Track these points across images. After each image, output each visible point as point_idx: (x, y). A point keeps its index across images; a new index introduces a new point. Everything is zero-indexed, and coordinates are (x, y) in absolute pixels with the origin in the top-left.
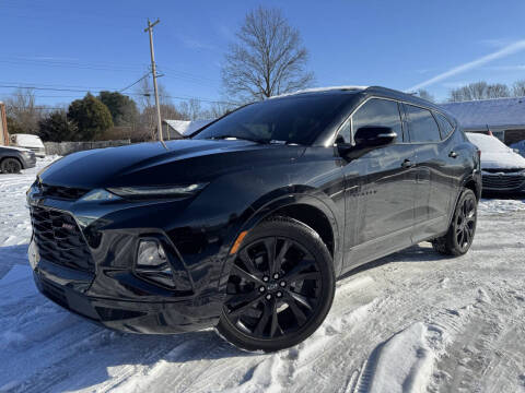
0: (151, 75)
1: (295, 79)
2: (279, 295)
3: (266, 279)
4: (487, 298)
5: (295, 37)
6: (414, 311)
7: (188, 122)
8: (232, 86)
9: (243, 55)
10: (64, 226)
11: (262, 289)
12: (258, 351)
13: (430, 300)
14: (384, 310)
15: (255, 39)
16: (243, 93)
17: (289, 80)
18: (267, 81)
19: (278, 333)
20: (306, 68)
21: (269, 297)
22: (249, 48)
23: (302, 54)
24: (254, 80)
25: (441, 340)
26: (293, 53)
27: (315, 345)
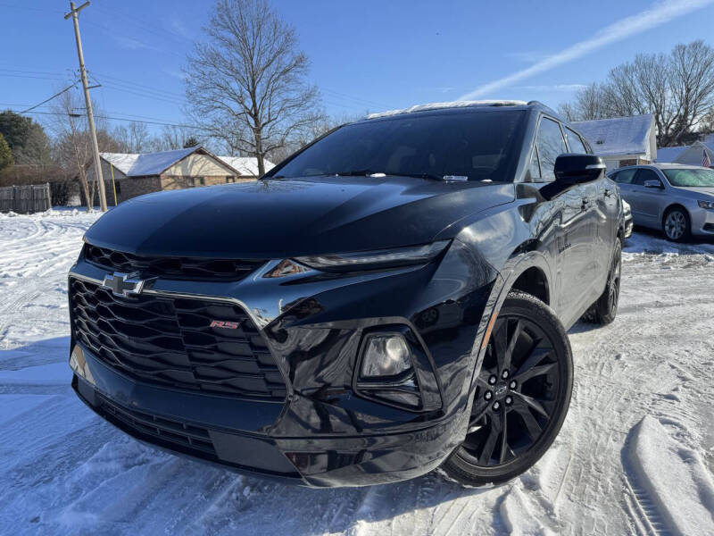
0: (80, 85)
1: (293, 95)
2: (509, 401)
3: (493, 381)
4: (689, 375)
5: (289, 38)
6: (622, 401)
7: (135, 157)
8: (200, 102)
9: (215, 59)
10: (214, 324)
11: (489, 396)
12: (487, 485)
13: (628, 384)
15: (232, 36)
16: (219, 114)
17: (284, 96)
18: (253, 95)
19: (509, 456)
20: (308, 81)
21: (496, 406)
22: (223, 50)
23: (300, 61)
24: (232, 95)
25: (690, 436)
26: (287, 60)
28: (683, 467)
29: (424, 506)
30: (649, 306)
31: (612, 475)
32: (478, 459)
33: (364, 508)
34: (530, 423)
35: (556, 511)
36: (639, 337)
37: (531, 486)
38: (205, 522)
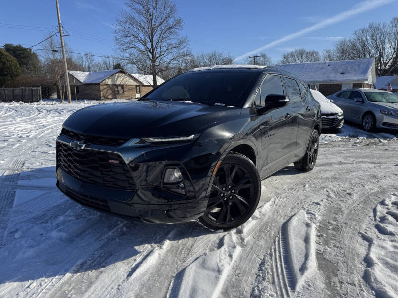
0: (59, 34)
1: (173, 42)
2: (231, 197)
3: (224, 189)
4: (332, 195)
5: (172, 10)
6: (296, 204)
7: (87, 73)
8: (122, 44)
9: (131, 20)
10: (110, 161)
11: (222, 195)
12: (220, 231)
13: (302, 197)
14: (279, 204)
15: (141, 8)
16: (133, 51)
17: (168, 42)
18: (152, 41)
19: (230, 220)
20: (181, 33)
21: (226, 199)
22: (136, 16)
23: (178, 23)
24: (140, 40)
25: (316, 218)
26: (171, 22)
27: (249, 225)
28: (304, 229)
29: (193, 237)
30: (335, 164)
31: (275, 231)
32: (217, 220)
33: (169, 236)
34: (241, 207)
35: (245, 241)
36: (321, 178)
37: (239, 232)
38: (107, 238)
